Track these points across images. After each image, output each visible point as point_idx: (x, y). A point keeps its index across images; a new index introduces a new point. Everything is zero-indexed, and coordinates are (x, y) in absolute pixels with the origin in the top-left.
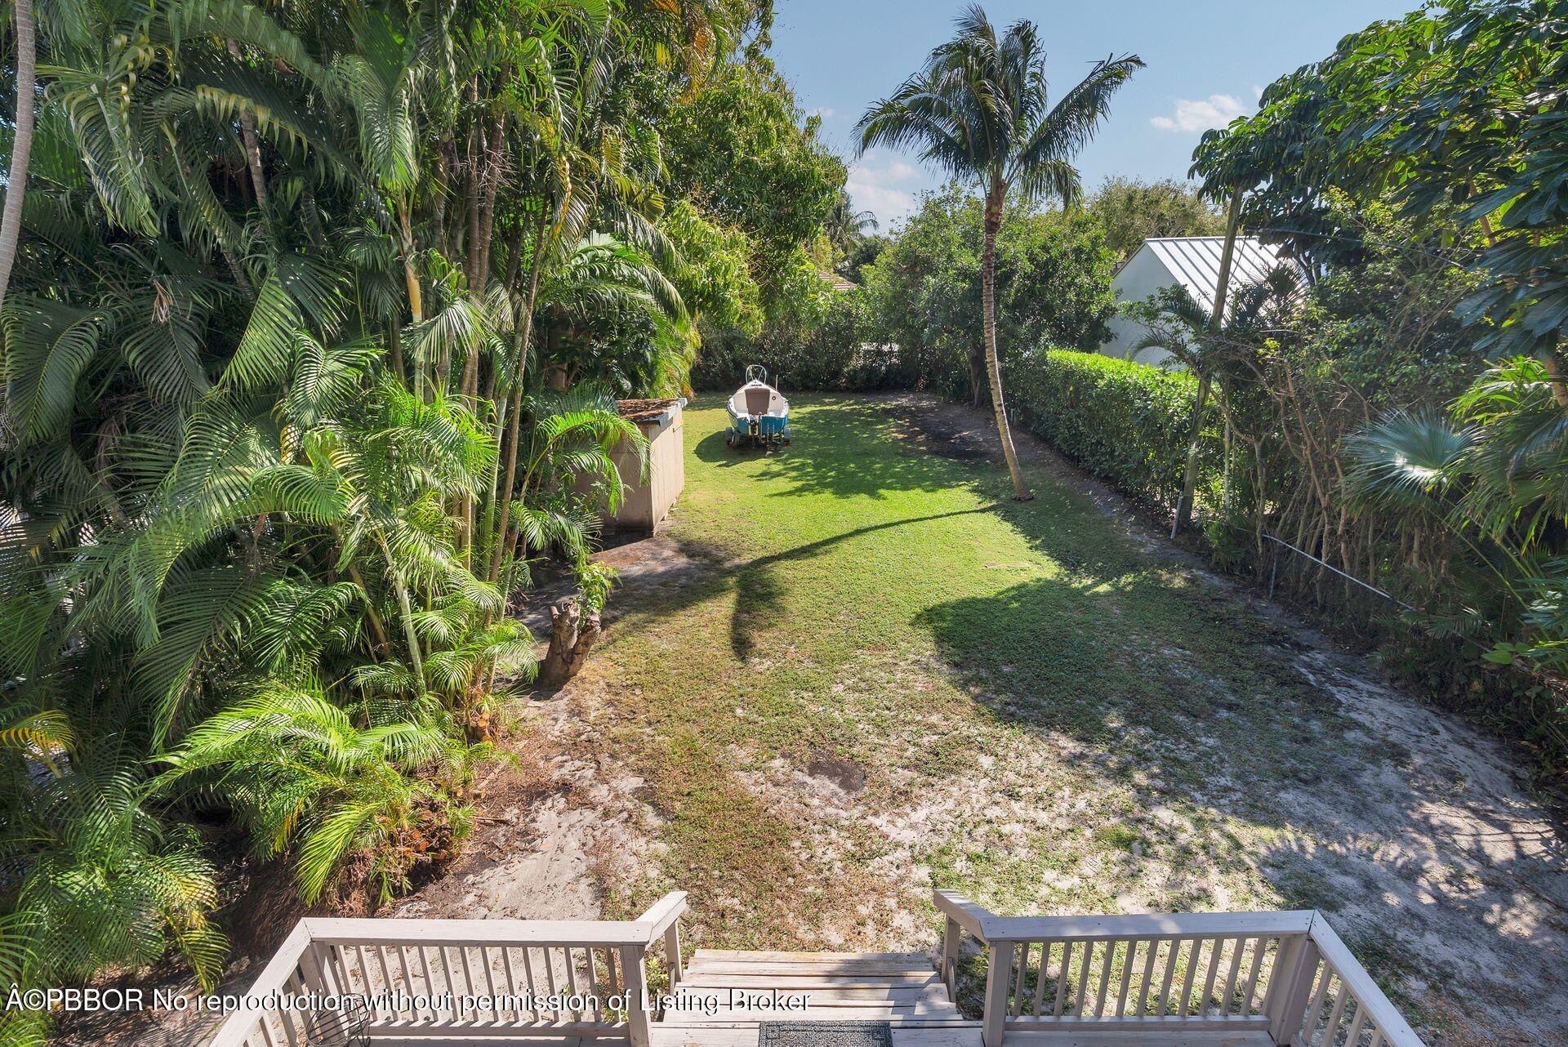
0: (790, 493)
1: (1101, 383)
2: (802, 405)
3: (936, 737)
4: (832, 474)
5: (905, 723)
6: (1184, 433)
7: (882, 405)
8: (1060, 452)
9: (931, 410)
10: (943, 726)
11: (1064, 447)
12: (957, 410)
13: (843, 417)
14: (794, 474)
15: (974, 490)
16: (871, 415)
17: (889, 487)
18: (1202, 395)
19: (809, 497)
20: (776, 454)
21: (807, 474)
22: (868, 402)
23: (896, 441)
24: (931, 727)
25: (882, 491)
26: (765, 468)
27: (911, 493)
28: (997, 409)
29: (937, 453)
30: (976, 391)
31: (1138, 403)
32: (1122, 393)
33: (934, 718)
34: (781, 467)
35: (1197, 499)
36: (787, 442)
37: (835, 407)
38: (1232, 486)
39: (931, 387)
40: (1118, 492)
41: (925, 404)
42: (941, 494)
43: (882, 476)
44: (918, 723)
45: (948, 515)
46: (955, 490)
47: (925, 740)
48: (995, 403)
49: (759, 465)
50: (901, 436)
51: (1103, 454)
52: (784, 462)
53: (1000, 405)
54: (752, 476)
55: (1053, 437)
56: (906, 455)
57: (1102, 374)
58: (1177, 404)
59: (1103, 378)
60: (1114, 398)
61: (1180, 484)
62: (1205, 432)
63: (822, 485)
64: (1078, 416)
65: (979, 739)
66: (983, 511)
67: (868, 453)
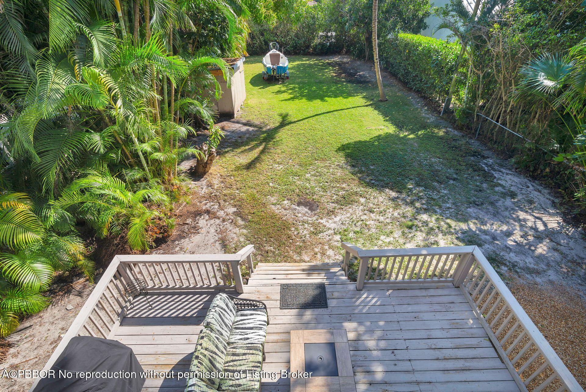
0: (289, 99)
1: (420, 48)
2: (294, 61)
3: (344, 192)
4: (306, 91)
5: (333, 187)
6: (452, 70)
7: (327, 61)
8: (400, 80)
9: (348, 63)
10: (347, 188)
11: (402, 78)
12: (358, 63)
13: (310, 66)
14: (290, 91)
15: (364, 97)
16: (322, 66)
17: (329, 97)
18: (462, 53)
19: (297, 101)
20: (283, 83)
21: (296, 91)
22: (321, 60)
23: (332, 76)
24: (343, 189)
25: (326, 98)
26: (279, 89)
27: (338, 99)
28: (375, 61)
29: (349, 82)
30: (367, 54)
31: (434, 57)
32: (428, 53)
33: (344, 185)
34: (285, 89)
35: (453, 99)
36: (288, 78)
37: (307, 62)
38: (468, 93)
39: (348, 52)
40: (422, 97)
41: (345, 60)
42: (350, 99)
43: (326, 92)
44: (338, 187)
45: (353, 108)
46: (356, 97)
47: (340, 193)
48: (375, 58)
49: (276, 88)
50: (335, 75)
51: (417, 81)
52: (287, 86)
53: (377, 59)
54: (273, 93)
55: (398, 74)
56: (336, 83)
57: (421, 44)
58: (451, 57)
59: (421, 46)
60: (425, 55)
61: (447, 93)
62: (460, 70)
63: (302, 96)
64: (409, 64)
65: (360, 192)
66: (367, 106)
67: (321, 82)
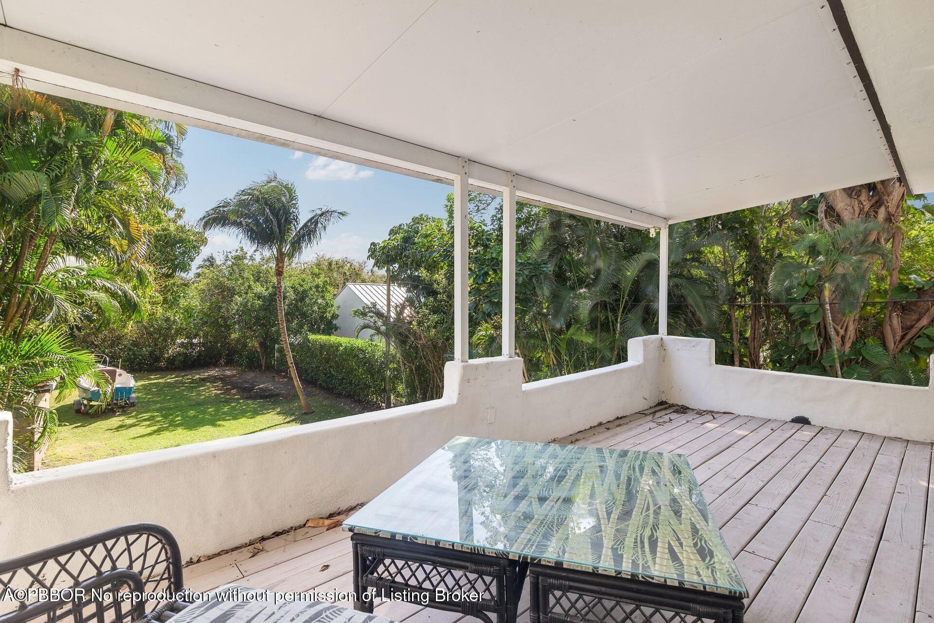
0: (150, 434)
1: (341, 348)
7: (198, 376)
9: (235, 376)
12: (252, 374)
13: (169, 385)
14: (148, 423)
15: (278, 414)
16: (191, 383)
17: (224, 420)
19: (166, 434)
20: (124, 413)
21: (158, 421)
22: (185, 375)
23: (216, 395)
25: (218, 423)
26: (120, 423)
27: (241, 420)
28: (291, 365)
29: (248, 398)
30: (263, 362)
34: (135, 420)
36: (131, 405)
37: (160, 381)
39: (230, 363)
41: (228, 373)
42: (259, 418)
43: (215, 415)
45: (269, 428)
46: (267, 415)
48: (289, 362)
49: (115, 421)
50: (219, 392)
52: (136, 416)
53: (292, 363)
54: (111, 430)
55: (317, 380)
56: (227, 402)
57: (341, 344)
58: (379, 354)
59: (341, 346)
60: (348, 355)
63: (173, 425)
64: (330, 367)
66: (288, 422)
67: (199, 404)
